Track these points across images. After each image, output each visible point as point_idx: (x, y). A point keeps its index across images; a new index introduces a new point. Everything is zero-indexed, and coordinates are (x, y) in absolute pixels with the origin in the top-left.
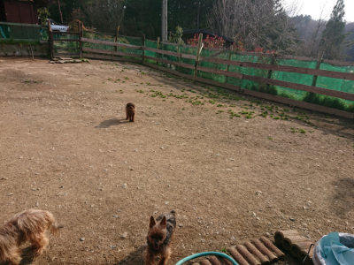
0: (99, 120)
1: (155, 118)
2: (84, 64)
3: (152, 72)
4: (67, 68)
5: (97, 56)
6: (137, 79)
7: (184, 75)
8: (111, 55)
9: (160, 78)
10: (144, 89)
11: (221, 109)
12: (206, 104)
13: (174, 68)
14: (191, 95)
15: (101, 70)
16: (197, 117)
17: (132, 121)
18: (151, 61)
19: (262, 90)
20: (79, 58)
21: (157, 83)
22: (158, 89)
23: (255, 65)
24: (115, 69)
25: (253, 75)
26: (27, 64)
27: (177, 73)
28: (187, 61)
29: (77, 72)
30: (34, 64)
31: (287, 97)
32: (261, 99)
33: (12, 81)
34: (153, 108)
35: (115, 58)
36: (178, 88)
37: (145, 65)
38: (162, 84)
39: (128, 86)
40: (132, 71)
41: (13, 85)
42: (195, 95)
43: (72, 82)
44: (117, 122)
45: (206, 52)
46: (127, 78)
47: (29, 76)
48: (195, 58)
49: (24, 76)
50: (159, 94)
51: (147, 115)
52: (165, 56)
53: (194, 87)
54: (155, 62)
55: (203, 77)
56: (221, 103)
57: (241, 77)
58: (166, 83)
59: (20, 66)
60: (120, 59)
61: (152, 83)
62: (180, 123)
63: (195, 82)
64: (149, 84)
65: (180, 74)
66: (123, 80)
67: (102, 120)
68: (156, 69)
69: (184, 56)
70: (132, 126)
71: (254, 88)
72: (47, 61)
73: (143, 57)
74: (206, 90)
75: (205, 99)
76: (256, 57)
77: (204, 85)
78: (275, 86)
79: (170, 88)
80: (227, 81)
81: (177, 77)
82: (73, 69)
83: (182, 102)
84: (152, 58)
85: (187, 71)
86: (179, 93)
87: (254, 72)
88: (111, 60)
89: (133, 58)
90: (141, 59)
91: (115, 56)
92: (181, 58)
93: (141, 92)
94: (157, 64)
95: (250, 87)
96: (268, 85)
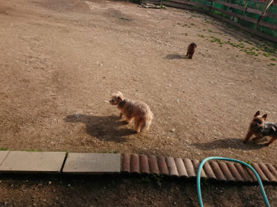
0: (166, 53)
1: (210, 59)
2: (162, 10)
3: (215, 21)
4: (149, 12)
5: (173, 5)
6: (202, 27)
7: (245, 28)
8: (184, 4)
10: (205, 35)
11: (273, 63)
12: (260, 56)
13: (236, 21)
14: (247, 45)
15: (175, 16)
16: (249, 65)
17: (190, 58)
18: (217, 12)
20: (159, 5)
21: (218, 31)
22: (218, 36)
24: (185, 15)
26: (123, 6)
27: (239, 25)
28: (251, 15)
29: (156, 15)
30: (128, 6)
33: (113, 16)
34: (210, 51)
35: (186, 7)
36: (236, 38)
37: (209, 15)
38: (222, 32)
39: (192, 31)
40: (198, 19)
41: (114, 19)
42: (251, 46)
43: (152, 23)
44: (179, 57)
45: (273, 8)
46: (193, 24)
47: (124, 15)
48: (260, 13)
49: (120, 14)
50: (217, 40)
51: (203, 56)
52: (231, 8)
53: (252, 39)
54: (221, 13)
55: (263, 32)
56: (274, 58)
58: (226, 33)
59: (119, 6)
60: (191, 8)
61: (213, 31)
62: (231, 67)
63: (254, 36)
64: (210, 31)
65: (240, 27)
66: (189, 25)
67: (168, 53)
68: (220, 20)
69: (250, 10)
70: (190, 62)
72: (136, 5)
73: (210, 8)
74: (263, 44)
75: (260, 51)
77: (262, 39)
79: (228, 37)
81: (237, 28)
82: (153, 13)
83: (237, 50)
84: (217, 10)
86: (236, 42)
88: (184, 9)
89: (202, 8)
90: (208, 9)
91: (187, 5)
92: (246, 12)
93: (202, 37)
94: (222, 15)
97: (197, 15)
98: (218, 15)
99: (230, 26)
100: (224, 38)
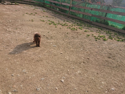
2: (16, 5)
3: (48, 11)
4: (7, 7)
5: (23, 2)
7: (63, 13)
8: (29, 2)
9: (52, 14)
13: (58, 9)
14: (69, 24)
15: (24, 9)
18: (48, 6)
19: (101, 23)
20: (14, 2)
21: (51, 16)
22: (52, 20)
23: (99, 10)
24: (31, 8)
25: (97, 15)
27: (60, 12)
28: (64, 6)
29: (12, 9)
31: (114, 26)
35: (31, 3)
36: (61, 19)
37: (45, 7)
38: (53, 17)
40: (39, 10)
42: (71, 24)
46: (36, 13)
50: (53, 22)
52: (54, 3)
53: (69, 19)
55: (72, 14)
56: (85, 29)
57: (91, 15)
58: (55, 17)
60: (33, 4)
61: (48, 16)
63: (69, 17)
64: (47, 17)
66: (34, 14)
68: (50, 10)
71: (97, 21)
73: (44, 3)
76: (99, 6)
77: (73, 18)
78: (108, 21)
79: (58, 20)
80: (83, 17)
81: (60, 14)
82: (10, 7)
84: (48, 4)
85: (64, 11)
86: (62, 22)
87: (97, 13)
88: (30, 4)
89: (40, 4)
90: (43, 4)
91: (31, 2)
92: (62, 5)
93: (43, 21)
94: (50, 7)
95: (95, 20)
96: (105, 20)
97: (38, 7)
98: (49, 7)
99: (57, 13)
100: (56, 20)
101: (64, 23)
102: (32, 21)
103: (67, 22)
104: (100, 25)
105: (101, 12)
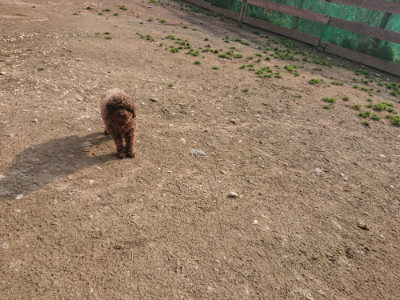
6: (142, 12)
7: (220, 10)
9: (181, 13)
19: (362, 49)
21: (178, 21)
22: (182, 34)
25: (351, 19)
32: (359, 64)
36: (216, 33)
38: (186, 23)
39: (122, 23)
46: (123, 9)
50: (185, 45)
53: (242, 33)
57: (325, 21)
58: (193, 23)
61: (168, 21)
63: (241, 25)
64: (163, 22)
65: (212, 8)
66: (115, 10)
71: (346, 44)
77: (257, 30)
80: (295, 27)
86: (218, 44)
93: (148, 38)
95: (339, 40)
96: (378, 41)
99: (196, 9)
100: (196, 37)
101: (225, 48)
102: (108, 36)
103: (238, 45)
104: (357, 57)
105: (364, 10)
